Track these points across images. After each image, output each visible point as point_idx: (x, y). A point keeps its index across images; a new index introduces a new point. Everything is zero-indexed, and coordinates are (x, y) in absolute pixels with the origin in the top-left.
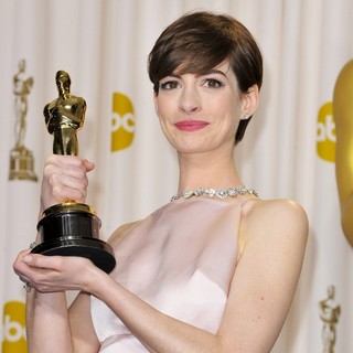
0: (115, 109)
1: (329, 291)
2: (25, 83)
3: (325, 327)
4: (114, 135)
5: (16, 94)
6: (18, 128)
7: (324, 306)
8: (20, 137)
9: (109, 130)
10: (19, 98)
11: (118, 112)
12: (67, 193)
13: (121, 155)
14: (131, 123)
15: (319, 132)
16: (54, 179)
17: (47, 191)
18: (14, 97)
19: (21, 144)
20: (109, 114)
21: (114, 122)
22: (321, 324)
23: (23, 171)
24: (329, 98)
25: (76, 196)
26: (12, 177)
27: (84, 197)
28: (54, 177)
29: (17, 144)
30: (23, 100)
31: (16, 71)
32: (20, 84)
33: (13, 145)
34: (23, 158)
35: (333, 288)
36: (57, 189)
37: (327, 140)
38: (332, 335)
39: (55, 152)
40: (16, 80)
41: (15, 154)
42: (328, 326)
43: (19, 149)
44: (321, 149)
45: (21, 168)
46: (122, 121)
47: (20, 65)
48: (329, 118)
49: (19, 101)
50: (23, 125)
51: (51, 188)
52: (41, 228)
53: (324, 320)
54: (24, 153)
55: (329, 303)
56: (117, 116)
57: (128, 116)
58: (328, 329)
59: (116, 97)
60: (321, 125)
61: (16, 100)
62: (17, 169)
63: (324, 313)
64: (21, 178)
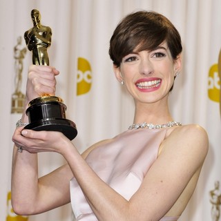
0: (79, 68)
1: (215, 185)
2: (21, 51)
3: (213, 208)
4: (79, 85)
5: (16, 58)
6: (17, 80)
7: (212, 194)
8: (18, 86)
9: (75, 81)
10: (18, 61)
11: (81, 70)
12: (44, 90)
13: (83, 97)
14: (89, 77)
15: (209, 83)
16: (35, 81)
17: (31, 89)
18: (14, 60)
19: (19, 91)
20: (76, 72)
21: (78, 76)
22: (211, 205)
23: (20, 108)
24: (216, 61)
25: (50, 91)
26: (13, 111)
27: (54, 91)
28: (35, 79)
29: (16, 91)
30: (20, 62)
31: (16, 43)
32: (18, 52)
33: (14, 91)
34: (21, 99)
35: (218, 182)
36: (37, 87)
37: (215, 88)
38: (217, 212)
39: (34, 63)
40: (16, 50)
41: (15, 97)
42: (215, 207)
43: (18, 93)
44: (211, 93)
45: (19, 105)
46: (84, 76)
47: (18, 40)
48: (216, 74)
49: (18, 63)
50: (20, 78)
51: (33, 86)
52: (29, 113)
53: (213, 203)
54: (21, 96)
55: (216, 192)
56: (80, 73)
57: (87, 73)
58: (215, 209)
59: (80, 60)
60: (211, 79)
61: (16, 62)
62: (16, 106)
63: (213, 198)
64: (18, 112)
